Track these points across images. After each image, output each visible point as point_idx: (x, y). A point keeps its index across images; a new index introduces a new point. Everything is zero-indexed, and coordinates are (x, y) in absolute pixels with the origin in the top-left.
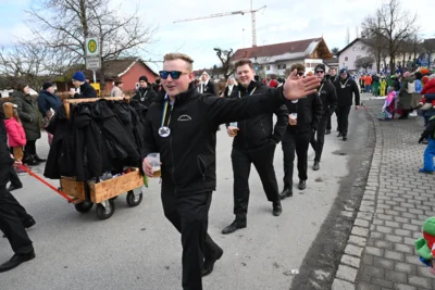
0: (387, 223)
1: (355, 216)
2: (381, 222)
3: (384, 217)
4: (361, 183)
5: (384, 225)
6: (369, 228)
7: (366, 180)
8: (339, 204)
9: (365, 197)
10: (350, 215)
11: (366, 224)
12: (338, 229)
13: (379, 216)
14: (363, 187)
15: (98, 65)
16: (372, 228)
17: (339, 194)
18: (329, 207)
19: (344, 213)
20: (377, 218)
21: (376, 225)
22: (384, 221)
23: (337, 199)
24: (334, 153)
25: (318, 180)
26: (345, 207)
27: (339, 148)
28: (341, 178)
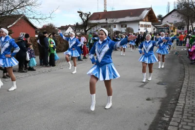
0: (189, 124)
1: (170, 120)
2: (185, 123)
3: (187, 120)
4: (175, 102)
5: (187, 125)
6: (178, 126)
7: (178, 100)
8: (161, 113)
9: (176, 109)
10: (167, 119)
11: (176, 124)
12: (160, 127)
13: (184, 120)
14: (176, 104)
16: (180, 126)
17: (161, 107)
18: (155, 115)
19: (164, 119)
20: (183, 121)
21: (182, 125)
22: (187, 122)
23: (159, 110)
24: (158, 84)
25: (148, 99)
26: (165, 115)
27: (161, 81)
28: (162, 98)
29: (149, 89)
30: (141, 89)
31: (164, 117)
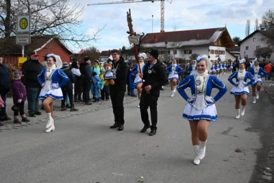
8: (259, 170)
10: (269, 178)
15: (28, 41)
17: (257, 162)
18: (251, 172)
19: (264, 177)
23: (256, 166)
24: (247, 130)
25: (238, 151)
26: (265, 173)
27: (250, 127)
28: (257, 150)
29: (236, 136)
30: (225, 137)
31: (264, 174)
